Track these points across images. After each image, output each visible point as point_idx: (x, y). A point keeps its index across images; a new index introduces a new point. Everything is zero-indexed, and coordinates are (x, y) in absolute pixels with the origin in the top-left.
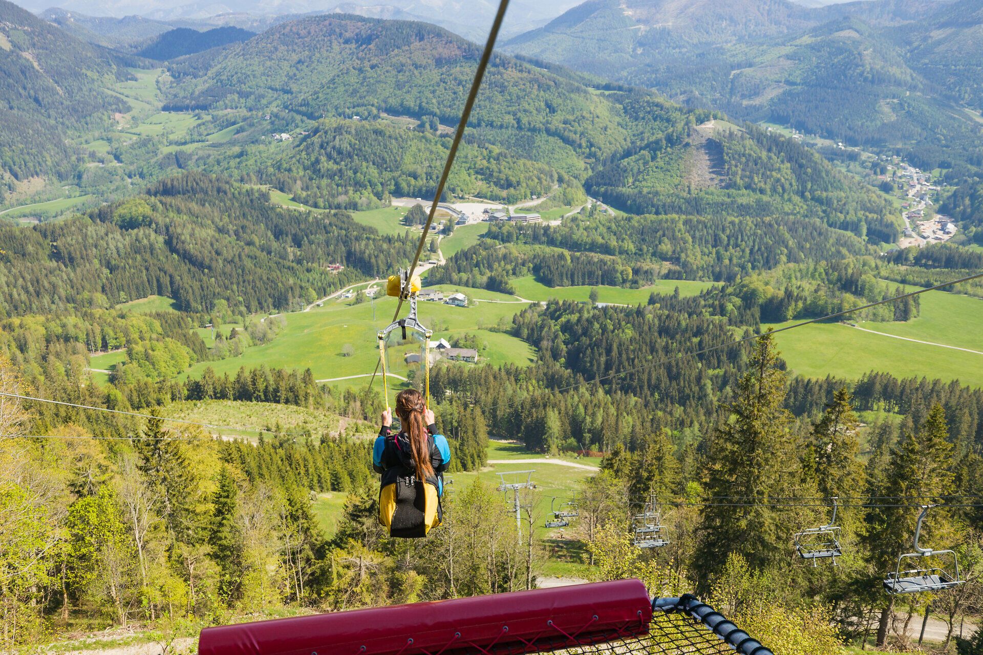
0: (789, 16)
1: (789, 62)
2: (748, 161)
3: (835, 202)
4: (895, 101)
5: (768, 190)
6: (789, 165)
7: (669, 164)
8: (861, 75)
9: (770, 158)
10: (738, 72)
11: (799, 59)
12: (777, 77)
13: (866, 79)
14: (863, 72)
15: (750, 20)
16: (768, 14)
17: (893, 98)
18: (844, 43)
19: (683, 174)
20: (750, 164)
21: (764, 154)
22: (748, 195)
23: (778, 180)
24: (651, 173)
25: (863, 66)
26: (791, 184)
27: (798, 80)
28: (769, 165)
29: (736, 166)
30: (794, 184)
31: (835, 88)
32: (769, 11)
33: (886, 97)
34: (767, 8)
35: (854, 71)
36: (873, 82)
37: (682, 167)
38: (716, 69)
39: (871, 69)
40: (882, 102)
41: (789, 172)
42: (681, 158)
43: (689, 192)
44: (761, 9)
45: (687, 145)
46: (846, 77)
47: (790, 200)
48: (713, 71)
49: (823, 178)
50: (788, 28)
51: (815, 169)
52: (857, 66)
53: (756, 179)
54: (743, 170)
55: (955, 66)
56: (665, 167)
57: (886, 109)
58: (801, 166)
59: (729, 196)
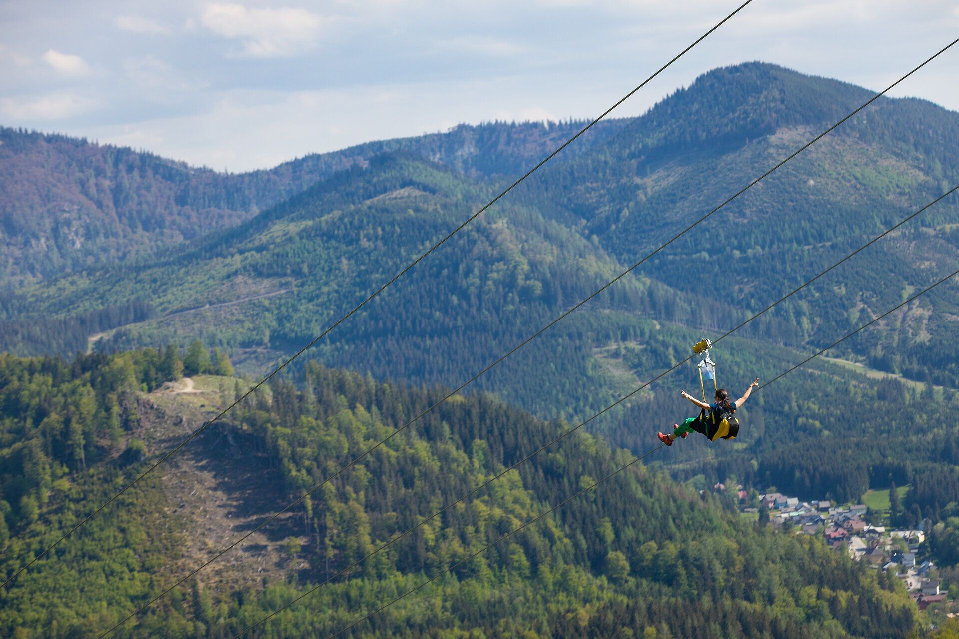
0: (181, 201)
1: (267, 282)
2: (377, 473)
3: (718, 567)
4: (633, 345)
5: (482, 561)
6: (515, 474)
7: (84, 533)
8: (510, 283)
9: (445, 458)
10: (107, 336)
11: (297, 273)
12: (241, 333)
13: (526, 294)
14: (513, 276)
15: (68, 223)
16: (116, 202)
17: (624, 338)
18: (417, 210)
19: (153, 559)
20: (390, 486)
21: (422, 447)
22: (419, 588)
23: (501, 527)
24: (24, 575)
25: (502, 258)
26: (546, 533)
27: (317, 332)
28: (453, 480)
29: (343, 497)
30: (557, 532)
31: (445, 332)
32: (117, 191)
33: (602, 339)
34: (107, 183)
35: (484, 277)
36: (548, 298)
37: (139, 535)
38: (37, 331)
39: (533, 265)
40: (597, 356)
41: (524, 495)
42: (121, 504)
43: (198, 613)
44: (93, 190)
45: (131, 456)
46: (464, 295)
47: (563, 585)
48: (29, 339)
49: (643, 505)
50: (186, 234)
51: (603, 477)
52: (488, 261)
53: (429, 533)
54: (370, 507)
55: (740, 248)
56: (74, 546)
57: (618, 372)
58: (553, 473)
59: (352, 604)
